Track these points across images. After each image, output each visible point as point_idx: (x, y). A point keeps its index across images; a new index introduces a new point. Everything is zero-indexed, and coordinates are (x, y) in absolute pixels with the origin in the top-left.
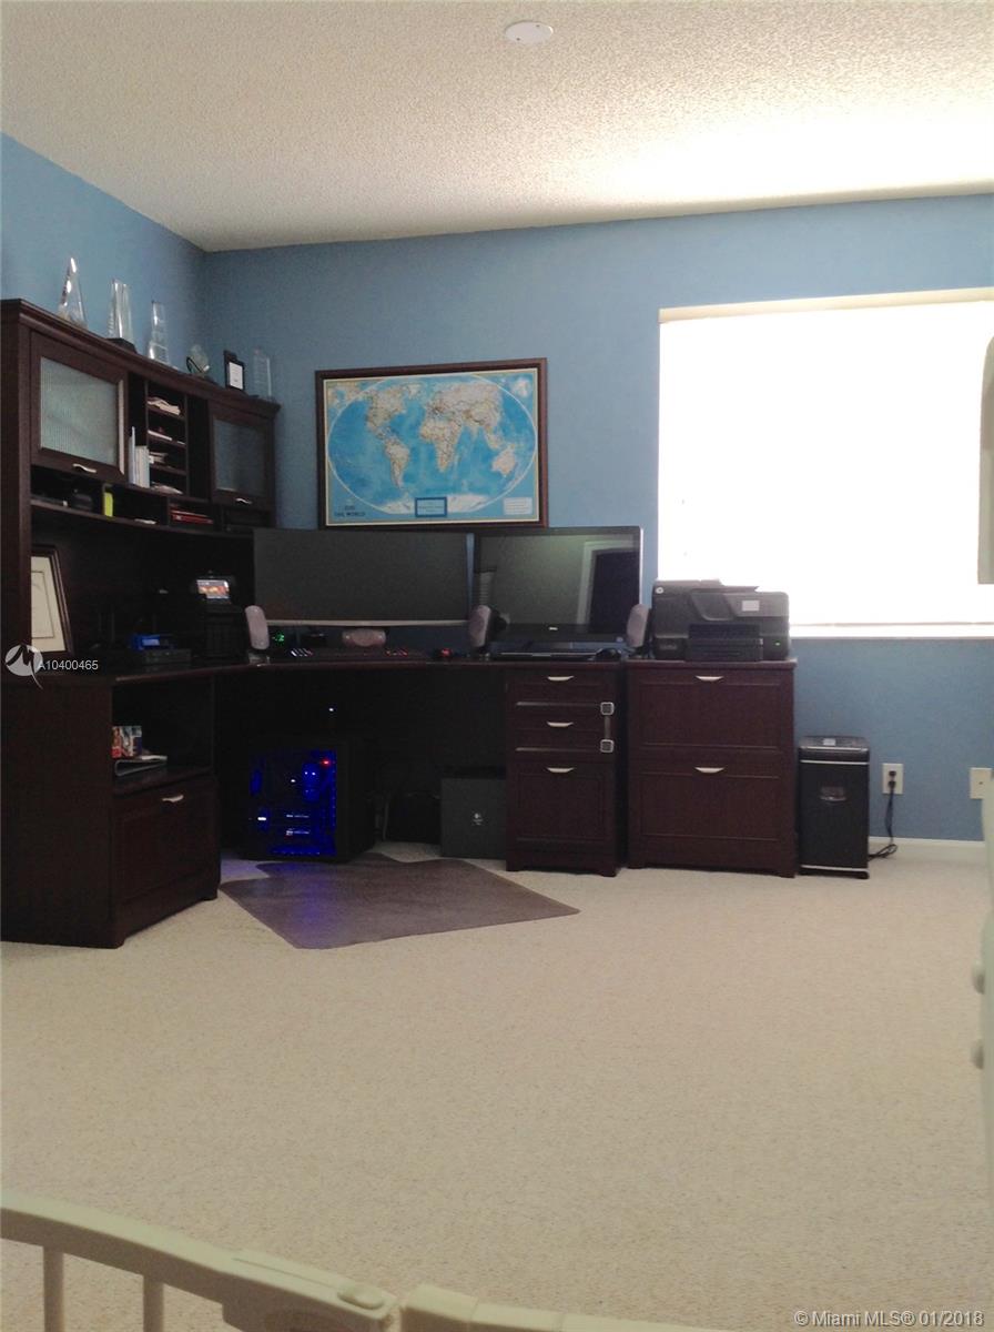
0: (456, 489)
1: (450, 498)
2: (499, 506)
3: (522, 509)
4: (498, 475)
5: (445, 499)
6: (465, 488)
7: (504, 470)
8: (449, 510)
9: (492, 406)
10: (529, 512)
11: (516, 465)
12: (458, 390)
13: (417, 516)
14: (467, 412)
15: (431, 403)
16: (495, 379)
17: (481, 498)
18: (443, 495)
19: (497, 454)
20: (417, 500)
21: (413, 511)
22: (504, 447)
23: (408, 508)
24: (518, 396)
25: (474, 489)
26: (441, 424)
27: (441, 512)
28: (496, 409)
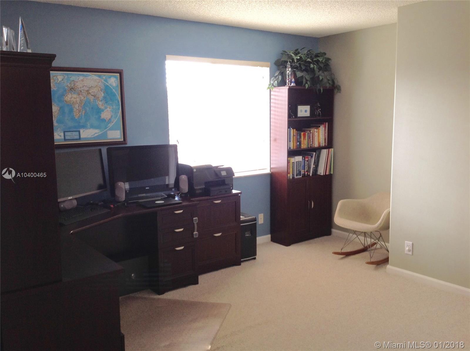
0: (84, 127)
1: (81, 131)
2: (105, 134)
3: (116, 135)
4: (103, 120)
5: (79, 132)
6: (89, 127)
7: (107, 118)
8: (82, 137)
9: (100, 89)
10: (119, 137)
11: (112, 116)
12: (82, 80)
13: (65, 140)
14: (88, 91)
15: (69, 85)
16: (100, 76)
17: (97, 131)
18: (78, 130)
19: (103, 110)
20: (64, 132)
21: (63, 137)
22: (106, 108)
23: (60, 136)
24: (110, 85)
25: (92, 127)
26: (75, 96)
27: (77, 137)
28: (101, 90)
